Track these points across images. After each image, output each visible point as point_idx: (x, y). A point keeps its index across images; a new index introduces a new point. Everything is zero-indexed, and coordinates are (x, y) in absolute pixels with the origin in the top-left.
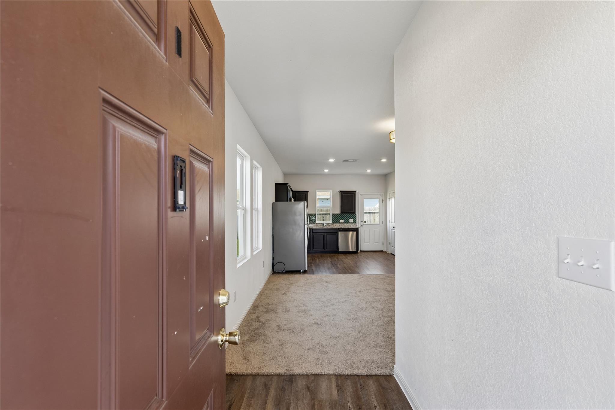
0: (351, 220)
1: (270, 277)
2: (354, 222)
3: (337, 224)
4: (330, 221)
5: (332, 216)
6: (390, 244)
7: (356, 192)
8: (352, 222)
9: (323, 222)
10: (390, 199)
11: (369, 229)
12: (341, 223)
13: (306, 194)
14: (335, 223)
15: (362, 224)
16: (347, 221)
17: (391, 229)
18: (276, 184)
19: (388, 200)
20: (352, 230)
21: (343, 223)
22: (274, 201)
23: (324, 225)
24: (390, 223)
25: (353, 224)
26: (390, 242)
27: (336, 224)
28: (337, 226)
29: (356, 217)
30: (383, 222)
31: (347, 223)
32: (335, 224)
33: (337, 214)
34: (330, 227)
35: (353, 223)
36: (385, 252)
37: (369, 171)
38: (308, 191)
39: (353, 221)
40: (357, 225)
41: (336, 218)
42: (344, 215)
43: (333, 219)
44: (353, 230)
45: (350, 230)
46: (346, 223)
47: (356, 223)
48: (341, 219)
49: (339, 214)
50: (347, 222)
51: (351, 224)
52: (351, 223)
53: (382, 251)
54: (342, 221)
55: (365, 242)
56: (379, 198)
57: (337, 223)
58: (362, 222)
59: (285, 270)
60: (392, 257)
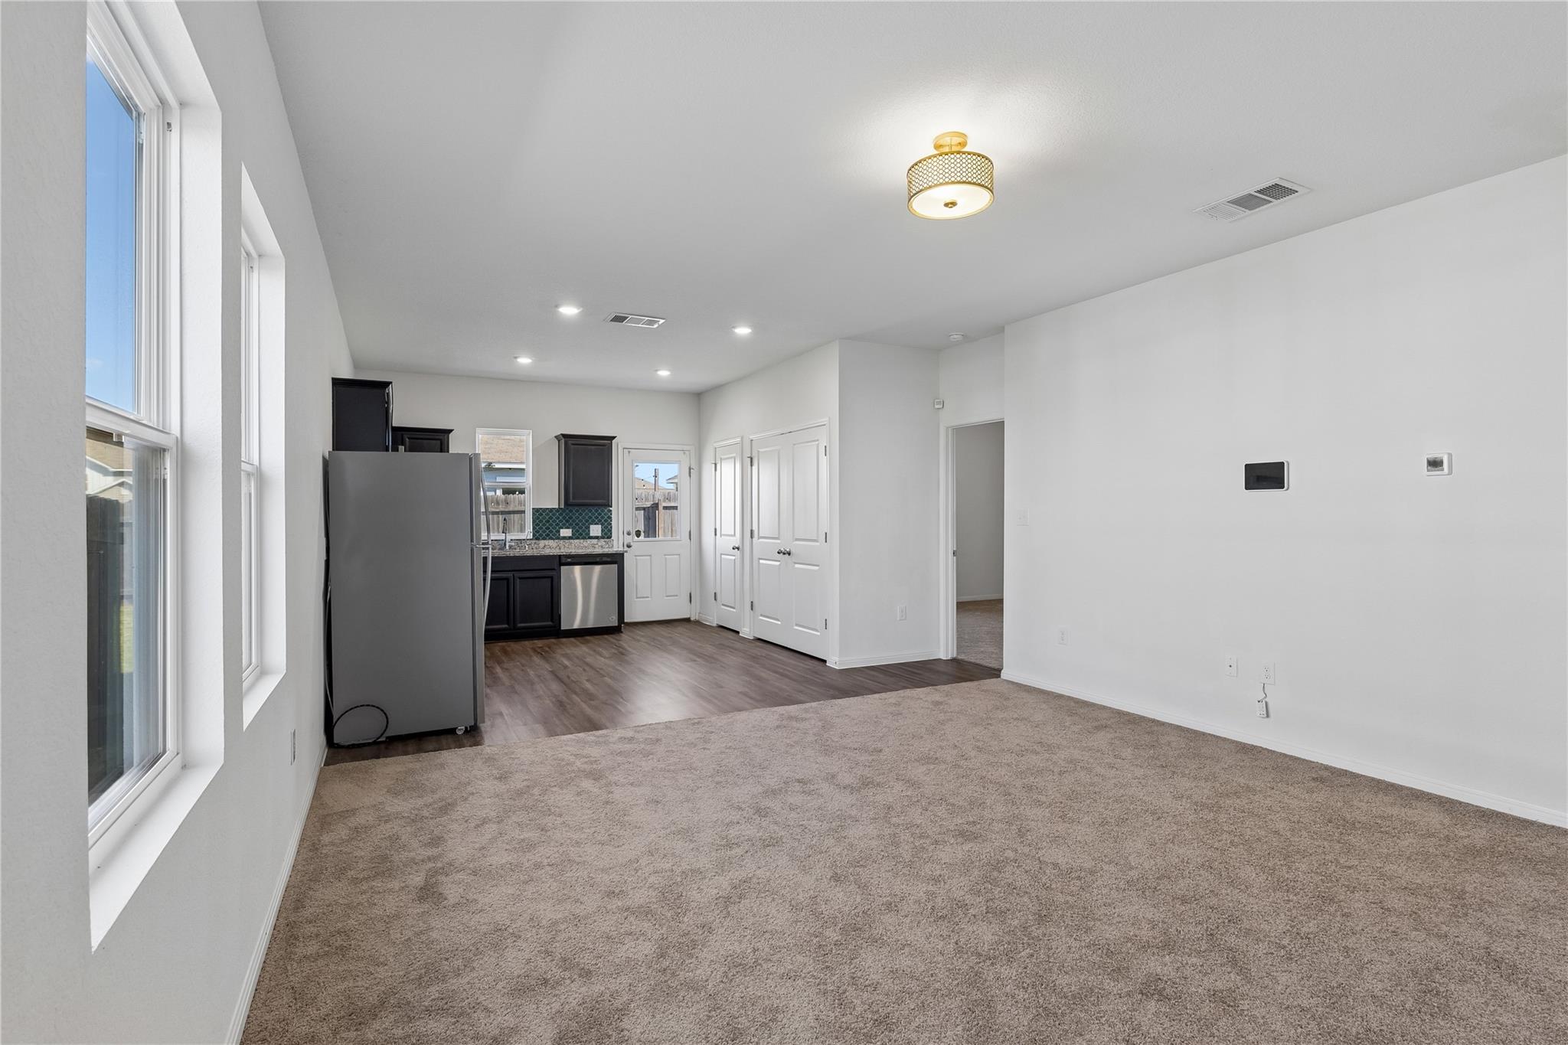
0: (596, 530)
1: (321, 782)
2: (606, 534)
3: (551, 543)
4: (528, 533)
5: (533, 514)
6: (715, 599)
7: (613, 441)
8: (600, 535)
9: (502, 536)
10: (716, 464)
11: (650, 556)
12: (564, 538)
13: (441, 440)
14: (544, 539)
15: (628, 539)
16: (584, 531)
17: (721, 554)
18: (336, 382)
19: (708, 468)
20: (605, 559)
21: (570, 538)
22: (331, 450)
23: (507, 548)
24: (716, 535)
25: (602, 542)
26: (715, 593)
27: (546, 542)
28: (550, 547)
29: (610, 518)
30: (690, 532)
31: (584, 538)
32: (542, 543)
33: (551, 510)
34: (528, 551)
35: (603, 537)
36: (698, 623)
37: (664, 373)
38: (451, 431)
39: (602, 531)
40: (615, 543)
41: (545, 523)
42: (574, 514)
43: (537, 525)
44: (609, 560)
45: (598, 560)
46: (578, 538)
47: (610, 537)
48: (564, 525)
49: (557, 510)
50: (582, 534)
51: (595, 541)
52: (597, 538)
53: (687, 620)
54: (566, 532)
55: (639, 596)
56: (679, 462)
57: (551, 539)
58: (629, 534)
59: (389, 733)
60: (730, 637)
